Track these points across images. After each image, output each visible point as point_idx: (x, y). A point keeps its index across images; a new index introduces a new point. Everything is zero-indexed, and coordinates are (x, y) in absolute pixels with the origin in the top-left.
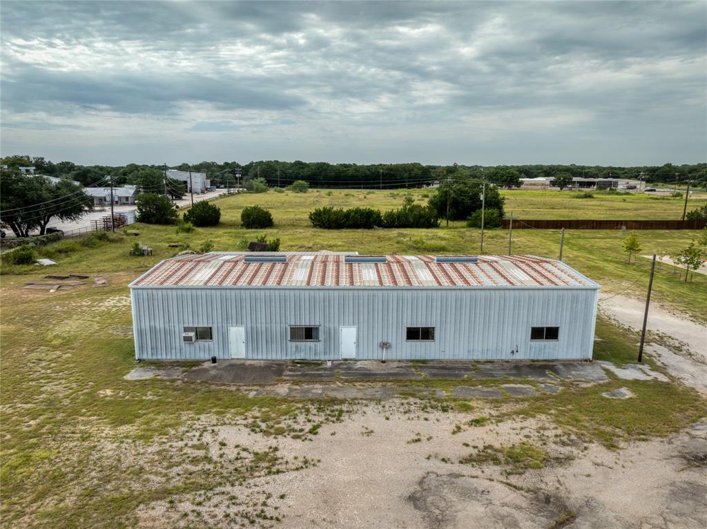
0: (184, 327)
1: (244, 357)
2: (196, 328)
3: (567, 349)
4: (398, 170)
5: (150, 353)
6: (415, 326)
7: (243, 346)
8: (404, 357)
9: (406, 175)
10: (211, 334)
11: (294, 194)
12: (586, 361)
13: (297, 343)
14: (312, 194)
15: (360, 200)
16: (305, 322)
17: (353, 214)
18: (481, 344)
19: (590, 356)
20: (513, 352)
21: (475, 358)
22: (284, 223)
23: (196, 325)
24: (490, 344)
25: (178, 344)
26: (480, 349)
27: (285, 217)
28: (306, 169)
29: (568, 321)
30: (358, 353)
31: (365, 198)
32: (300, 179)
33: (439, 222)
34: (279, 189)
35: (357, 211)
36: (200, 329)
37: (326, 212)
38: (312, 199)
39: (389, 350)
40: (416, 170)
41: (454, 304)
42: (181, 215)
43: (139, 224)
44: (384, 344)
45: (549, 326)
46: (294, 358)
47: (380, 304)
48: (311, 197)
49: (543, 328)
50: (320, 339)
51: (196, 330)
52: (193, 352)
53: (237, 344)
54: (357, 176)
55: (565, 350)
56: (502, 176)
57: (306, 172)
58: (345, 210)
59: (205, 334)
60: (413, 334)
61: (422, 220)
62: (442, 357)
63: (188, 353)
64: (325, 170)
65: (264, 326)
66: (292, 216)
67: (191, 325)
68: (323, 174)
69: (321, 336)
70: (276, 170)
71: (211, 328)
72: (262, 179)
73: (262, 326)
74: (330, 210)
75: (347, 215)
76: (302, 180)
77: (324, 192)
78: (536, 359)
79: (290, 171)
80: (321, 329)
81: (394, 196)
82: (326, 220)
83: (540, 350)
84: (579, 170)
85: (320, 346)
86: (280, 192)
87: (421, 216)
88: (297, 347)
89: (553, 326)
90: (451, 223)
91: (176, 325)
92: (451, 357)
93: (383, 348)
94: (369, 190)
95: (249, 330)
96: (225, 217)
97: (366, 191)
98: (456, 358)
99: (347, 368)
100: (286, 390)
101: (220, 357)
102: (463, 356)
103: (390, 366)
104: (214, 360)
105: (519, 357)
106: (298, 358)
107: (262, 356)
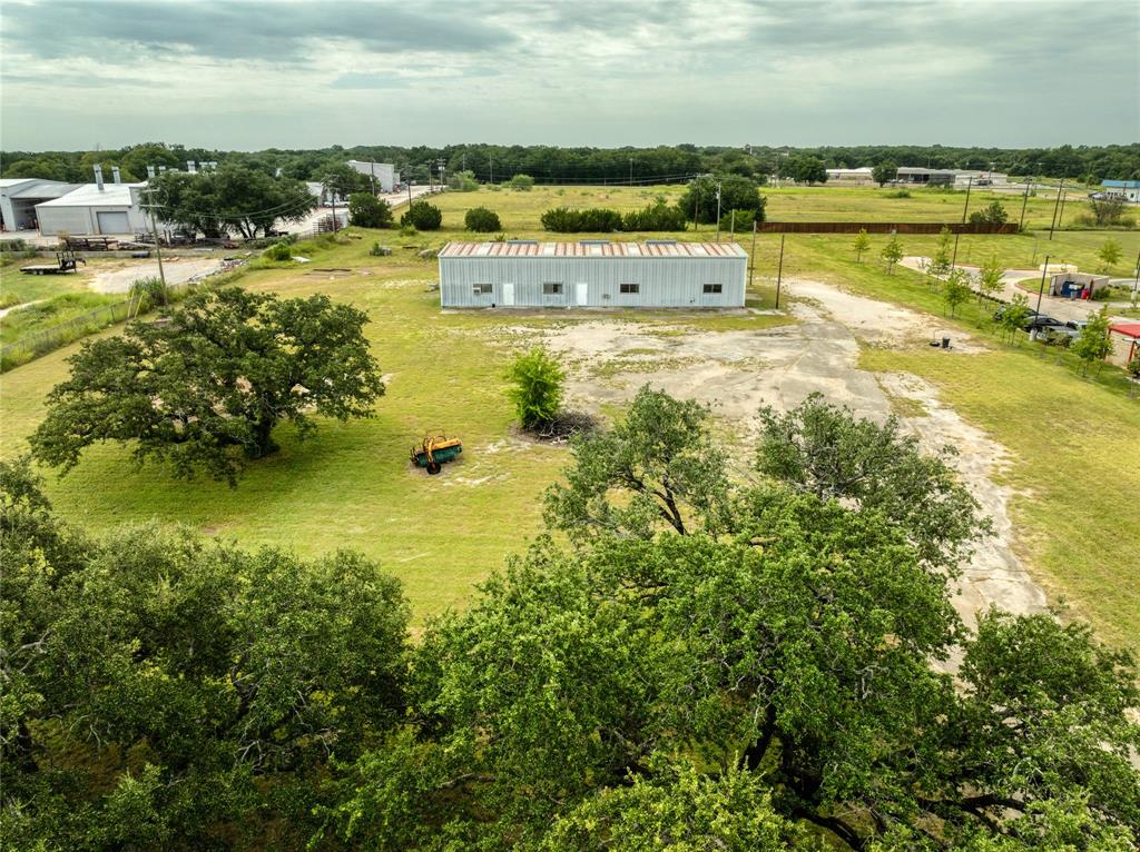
0: (474, 284)
1: (514, 305)
3: (728, 299)
4: (656, 159)
5: (451, 301)
6: (626, 283)
7: (513, 297)
8: (619, 304)
9: (665, 166)
10: (491, 289)
11: (517, 193)
12: (741, 307)
13: (548, 295)
14: (537, 193)
15: (601, 200)
16: (554, 280)
17: (589, 216)
18: (670, 296)
19: (744, 305)
20: (691, 302)
21: (668, 306)
22: (513, 226)
23: (481, 283)
24: (676, 296)
25: (469, 296)
26: (669, 299)
27: (512, 220)
28: (528, 157)
29: (727, 281)
30: (588, 301)
31: (607, 197)
32: (519, 173)
33: (686, 225)
34: (493, 186)
35: (595, 213)
36: (484, 286)
37: (560, 213)
38: (539, 199)
39: (608, 300)
40: (680, 159)
41: (651, 268)
42: (397, 218)
43: (353, 228)
44: (605, 295)
45: (715, 284)
46: (546, 305)
47: (603, 268)
48: (537, 197)
49: (711, 286)
50: (563, 292)
51: (481, 286)
52: (479, 301)
53: (508, 295)
54: (598, 167)
56: (801, 167)
57: (528, 161)
58: (581, 211)
59: (487, 289)
60: (625, 289)
61: (667, 223)
62: (644, 305)
63: (476, 302)
64: (555, 159)
65: (526, 283)
66: (521, 219)
67: (478, 283)
68: (552, 164)
69: (564, 290)
70: (487, 160)
71: (491, 284)
72: (470, 172)
73: (524, 284)
74: (564, 212)
75: (583, 217)
76: (524, 174)
77: (554, 189)
78: (707, 306)
79: (506, 160)
80: (564, 285)
81: (644, 195)
82: (559, 223)
83: (710, 301)
84: (925, 156)
85: (563, 297)
86: (496, 190)
87: (666, 219)
88: (548, 298)
89: (718, 284)
90: (699, 226)
91: (469, 283)
92: (650, 305)
93: (605, 297)
94: (613, 187)
95: (517, 286)
96: (446, 220)
97: (609, 189)
98: (654, 305)
99: (581, 310)
100: (543, 317)
101: (497, 304)
102: (657, 303)
103: (609, 309)
104: (494, 306)
105: (696, 304)
106: (548, 305)
107: (525, 304)
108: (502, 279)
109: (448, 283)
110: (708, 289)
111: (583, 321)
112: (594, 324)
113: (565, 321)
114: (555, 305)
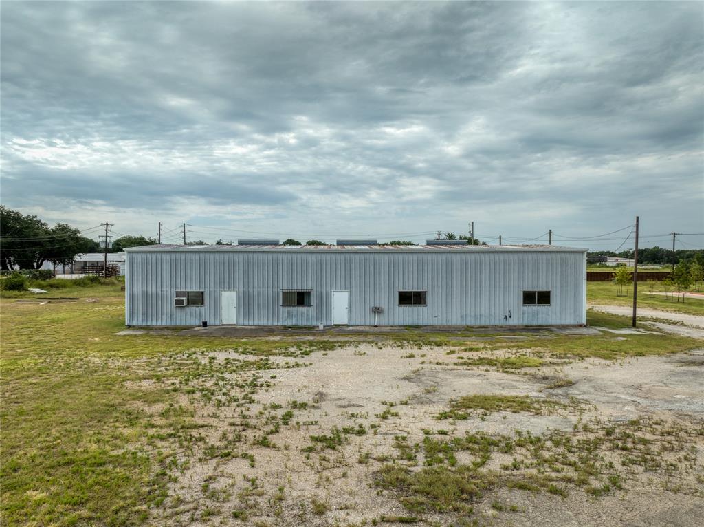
0: (177, 292)
1: (235, 323)
2: (188, 292)
3: (560, 313)
5: (140, 319)
6: (407, 290)
7: (235, 311)
8: (396, 323)
10: (203, 299)
12: (581, 326)
13: (289, 308)
16: (298, 286)
18: (473, 309)
19: (584, 322)
20: (506, 317)
21: (469, 324)
23: (188, 290)
24: (483, 309)
25: (169, 310)
26: (473, 314)
29: (559, 285)
30: (350, 318)
36: (192, 294)
39: (381, 315)
41: (444, 268)
44: (376, 308)
45: (541, 290)
46: (285, 324)
47: (372, 268)
49: (534, 293)
50: (312, 304)
51: (187, 294)
52: (183, 318)
53: (229, 311)
55: (558, 314)
59: (197, 299)
60: (405, 298)
62: (435, 323)
63: (179, 318)
65: (256, 290)
67: (183, 290)
69: (313, 300)
71: (203, 293)
73: (254, 291)
78: (529, 324)
80: (313, 294)
83: (533, 315)
85: (312, 311)
88: (288, 313)
89: (545, 290)
91: (169, 289)
92: (444, 323)
93: (375, 312)
95: (241, 295)
98: (449, 323)
99: (339, 329)
100: (277, 338)
101: (211, 322)
102: (455, 321)
103: (383, 329)
104: (205, 324)
105: (513, 322)
106: (290, 323)
107: (253, 322)
108: (219, 284)
109: (138, 289)
110: (529, 298)
111: (343, 345)
112: (363, 348)
113: (311, 344)
114: (300, 323)
